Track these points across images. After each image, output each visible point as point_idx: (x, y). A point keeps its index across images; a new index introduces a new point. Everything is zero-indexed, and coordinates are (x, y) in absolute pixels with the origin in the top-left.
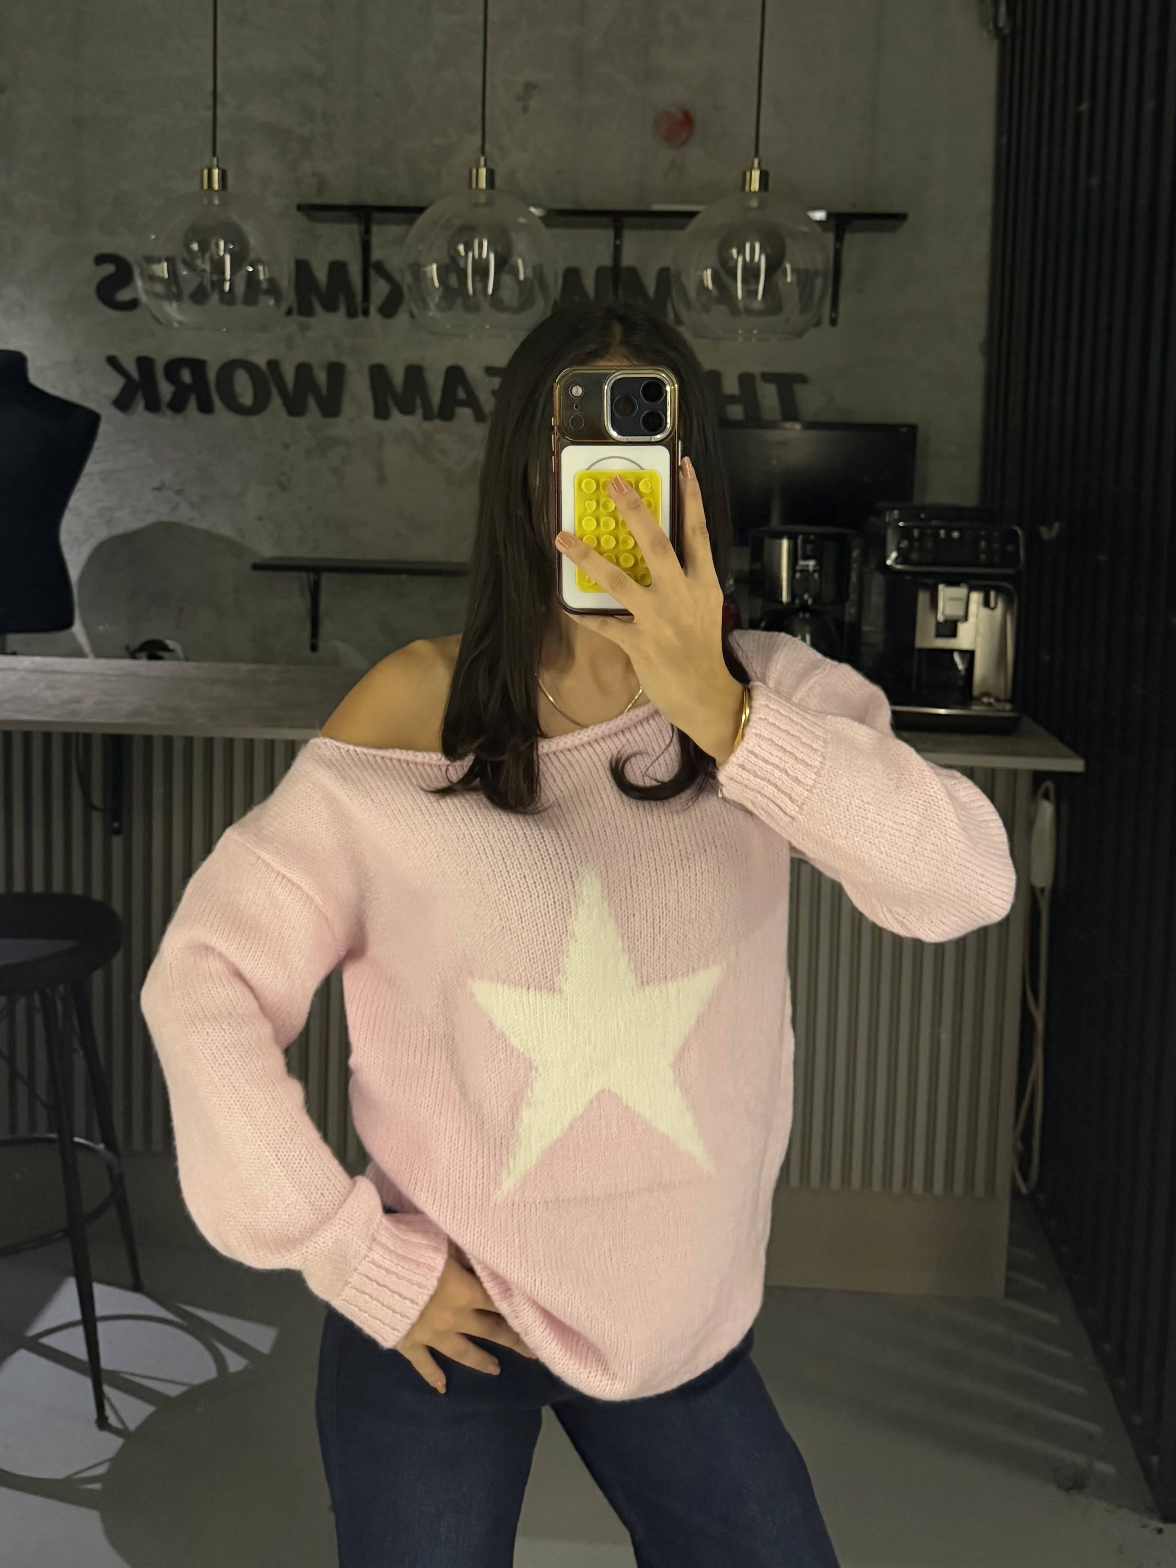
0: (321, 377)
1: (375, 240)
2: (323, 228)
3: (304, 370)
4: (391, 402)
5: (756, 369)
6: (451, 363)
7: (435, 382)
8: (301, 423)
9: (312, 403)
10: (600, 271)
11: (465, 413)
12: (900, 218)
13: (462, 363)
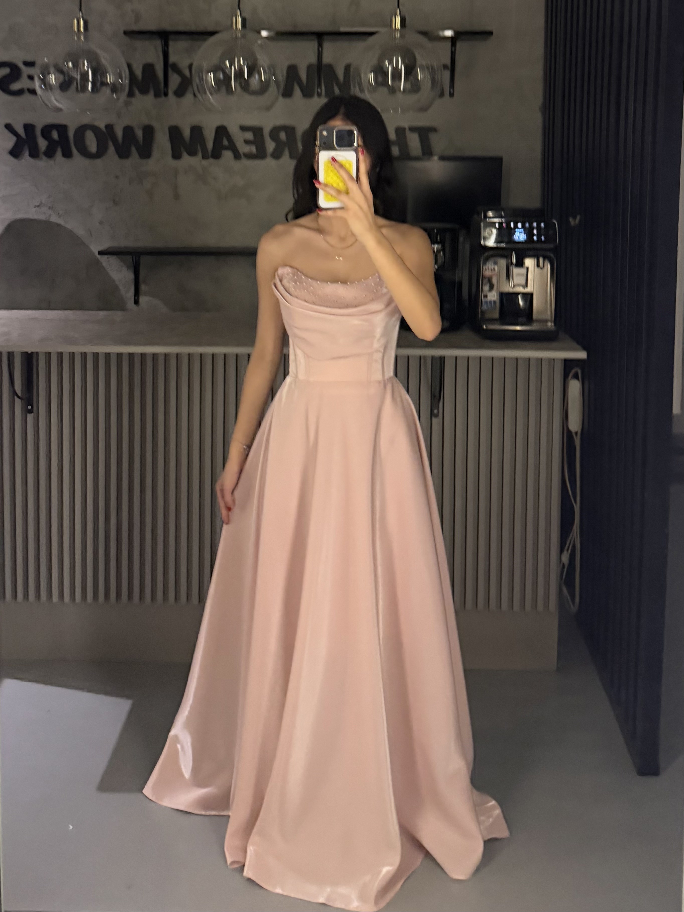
0: (139, 134)
1: (171, 50)
2: (139, 44)
3: (128, 130)
4: (182, 149)
5: (406, 125)
6: (219, 124)
7: (210, 136)
8: (127, 163)
9: (134, 150)
10: (309, 67)
11: (228, 154)
12: (490, 33)
13: (225, 124)
